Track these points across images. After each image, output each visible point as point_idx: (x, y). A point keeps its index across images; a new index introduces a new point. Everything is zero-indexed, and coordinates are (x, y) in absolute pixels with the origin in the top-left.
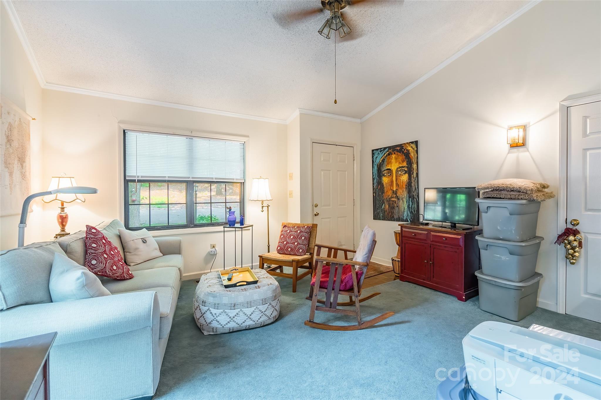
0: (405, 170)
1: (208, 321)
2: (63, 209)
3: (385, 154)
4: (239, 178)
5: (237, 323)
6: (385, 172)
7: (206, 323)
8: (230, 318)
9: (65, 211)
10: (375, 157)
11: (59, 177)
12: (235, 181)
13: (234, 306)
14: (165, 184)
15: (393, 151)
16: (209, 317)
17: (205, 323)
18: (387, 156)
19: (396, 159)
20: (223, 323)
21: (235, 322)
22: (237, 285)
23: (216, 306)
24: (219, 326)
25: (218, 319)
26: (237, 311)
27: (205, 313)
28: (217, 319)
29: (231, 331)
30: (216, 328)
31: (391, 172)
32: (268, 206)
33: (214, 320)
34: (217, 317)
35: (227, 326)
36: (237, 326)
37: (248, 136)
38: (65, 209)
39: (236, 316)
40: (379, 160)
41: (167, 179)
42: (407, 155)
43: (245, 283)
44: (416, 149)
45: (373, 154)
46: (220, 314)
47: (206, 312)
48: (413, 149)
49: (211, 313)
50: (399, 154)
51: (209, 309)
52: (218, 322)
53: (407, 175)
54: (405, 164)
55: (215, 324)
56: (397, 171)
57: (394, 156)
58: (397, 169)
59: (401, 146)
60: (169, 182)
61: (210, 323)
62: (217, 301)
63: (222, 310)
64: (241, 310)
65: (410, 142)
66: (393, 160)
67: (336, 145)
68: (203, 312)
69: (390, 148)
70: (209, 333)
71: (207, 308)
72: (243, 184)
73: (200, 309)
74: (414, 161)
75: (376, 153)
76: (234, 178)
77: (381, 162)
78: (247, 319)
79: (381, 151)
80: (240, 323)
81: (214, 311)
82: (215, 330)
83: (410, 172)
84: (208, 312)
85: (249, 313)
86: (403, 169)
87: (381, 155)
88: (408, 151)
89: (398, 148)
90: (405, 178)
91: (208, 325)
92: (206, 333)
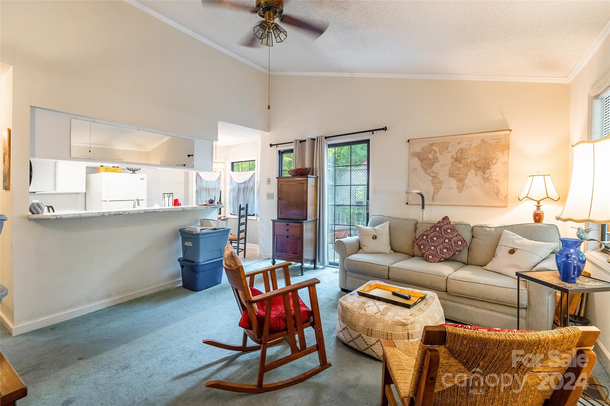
2: (538, 207)
9: (541, 210)
11: (533, 176)
38: (541, 207)
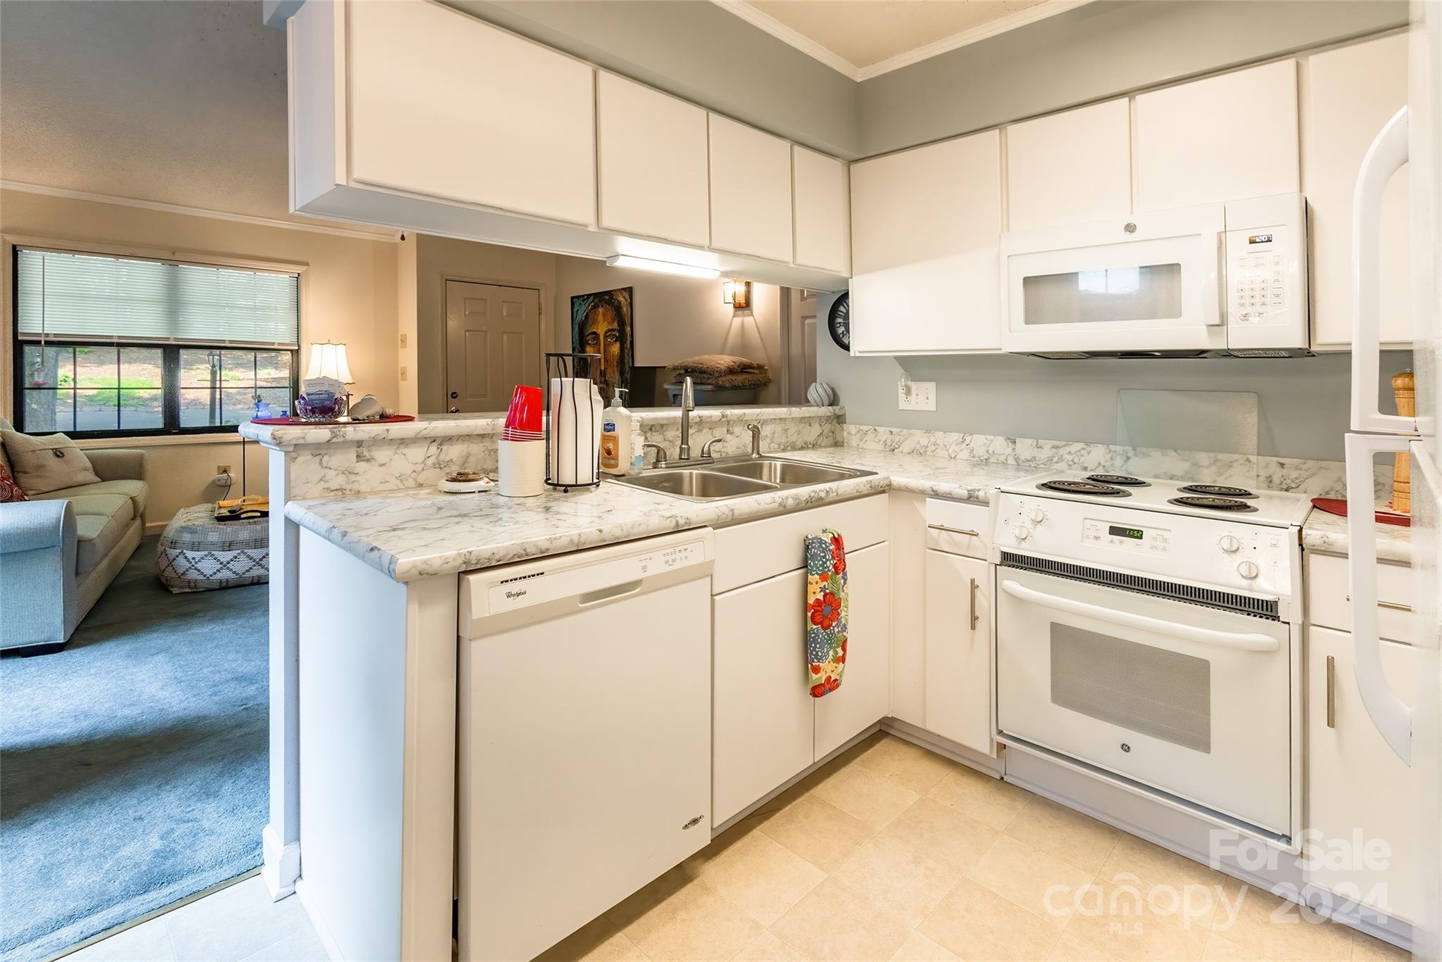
0: (615, 335)
1: (181, 571)
3: (589, 306)
4: (288, 342)
5: (234, 572)
6: (590, 337)
7: (177, 574)
8: (221, 563)
10: (575, 310)
12: (276, 347)
13: (228, 546)
14: (114, 350)
15: (600, 302)
16: (182, 564)
17: (174, 575)
18: (591, 309)
19: (604, 315)
20: (208, 572)
21: (231, 570)
22: (243, 516)
23: (195, 547)
24: (201, 577)
25: (199, 566)
26: (235, 553)
27: (174, 559)
28: (196, 566)
29: (224, 585)
30: (196, 580)
31: (597, 338)
32: (349, 395)
33: (190, 568)
34: (196, 563)
35: (215, 577)
36: (234, 576)
37: (307, 264)
39: (232, 560)
40: (580, 316)
41: (115, 340)
42: (618, 309)
43: (259, 514)
44: (629, 300)
45: (573, 304)
46: (202, 558)
47: (177, 556)
48: (626, 300)
49: (186, 558)
50: (608, 306)
51: (182, 552)
52: (199, 570)
53: (618, 345)
54: (615, 326)
55: (193, 575)
56: (605, 337)
57: (601, 310)
58: (606, 332)
59: (609, 293)
60: (120, 346)
61: (184, 574)
62: (196, 538)
63: (206, 553)
64: (242, 552)
65: (622, 289)
66: (600, 318)
67: (500, 286)
68: (171, 558)
69: (596, 295)
70: (181, 591)
71: (180, 551)
72: (296, 353)
73: (166, 555)
74: (628, 321)
75: (577, 302)
76: (276, 341)
77: (583, 319)
78: (254, 566)
79: (583, 300)
80: (240, 572)
81: (190, 554)
82: (192, 584)
83: (621, 339)
84: (181, 556)
85: (257, 557)
86: (614, 333)
87: (583, 308)
88: (619, 302)
89: (607, 297)
90: (616, 348)
91: (179, 577)
92: (175, 590)
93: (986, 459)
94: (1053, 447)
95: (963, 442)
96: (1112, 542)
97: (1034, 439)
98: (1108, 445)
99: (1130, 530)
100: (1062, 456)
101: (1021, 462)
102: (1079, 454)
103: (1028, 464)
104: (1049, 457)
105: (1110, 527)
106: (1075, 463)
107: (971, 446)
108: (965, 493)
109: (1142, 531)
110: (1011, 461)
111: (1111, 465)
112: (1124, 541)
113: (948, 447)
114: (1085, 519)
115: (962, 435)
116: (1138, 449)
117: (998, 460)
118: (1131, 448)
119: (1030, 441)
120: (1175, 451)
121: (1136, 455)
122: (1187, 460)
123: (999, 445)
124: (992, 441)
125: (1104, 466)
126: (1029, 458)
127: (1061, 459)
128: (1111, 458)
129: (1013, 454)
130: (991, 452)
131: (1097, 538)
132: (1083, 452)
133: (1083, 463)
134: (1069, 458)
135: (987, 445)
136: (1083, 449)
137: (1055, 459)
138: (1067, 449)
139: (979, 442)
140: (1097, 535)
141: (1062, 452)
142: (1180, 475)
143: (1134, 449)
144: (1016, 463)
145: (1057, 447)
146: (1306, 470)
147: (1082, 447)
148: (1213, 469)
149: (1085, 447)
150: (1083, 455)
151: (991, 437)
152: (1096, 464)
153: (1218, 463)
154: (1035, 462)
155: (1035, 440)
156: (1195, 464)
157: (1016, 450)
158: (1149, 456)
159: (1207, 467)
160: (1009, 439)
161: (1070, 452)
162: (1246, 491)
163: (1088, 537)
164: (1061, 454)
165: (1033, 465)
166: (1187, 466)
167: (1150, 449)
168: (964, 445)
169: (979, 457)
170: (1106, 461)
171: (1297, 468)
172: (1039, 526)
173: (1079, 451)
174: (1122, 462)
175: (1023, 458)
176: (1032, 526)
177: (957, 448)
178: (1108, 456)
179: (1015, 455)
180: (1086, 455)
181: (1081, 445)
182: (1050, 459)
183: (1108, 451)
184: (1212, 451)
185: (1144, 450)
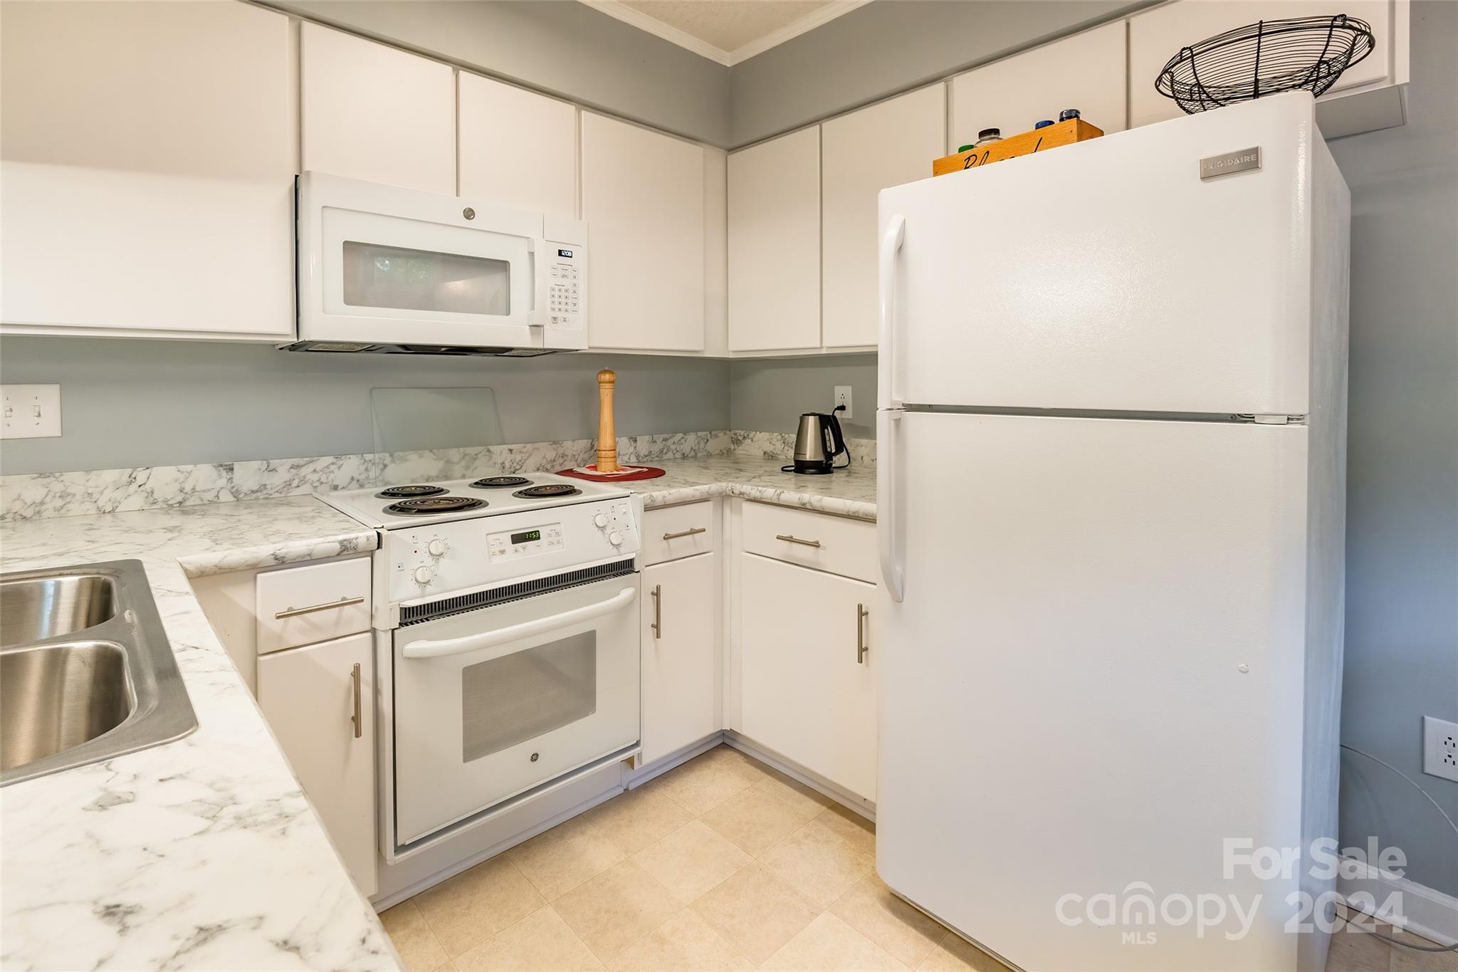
93: (180, 503)
94: (291, 468)
95: (131, 483)
96: (516, 551)
97: (263, 460)
98: (362, 454)
99: (529, 533)
100: (305, 477)
101: (241, 496)
102: (328, 471)
103: (254, 496)
104: (286, 482)
105: (512, 536)
106: (322, 483)
107: (148, 487)
108: (337, 547)
109: (538, 531)
110: (226, 496)
111: (366, 478)
112: (526, 546)
113: (95, 496)
114: (487, 534)
115: (129, 471)
116: (396, 454)
117: (202, 500)
118: (388, 455)
119: (255, 464)
120: (431, 451)
121: (393, 461)
122: (442, 459)
123: (204, 476)
124: (190, 473)
125: (358, 481)
126: (255, 488)
127: (303, 481)
128: (366, 470)
129: (229, 487)
130: (188, 488)
131: (502, 552)
132: (332, 467)
133: (333, 480)
134: (315, 477)
135: (181, 480)
136: (333, 463)
137: (295, 483)
138: (311, 467)
139: (164, 479)
140: (501, 549)
141: (303, 471)
142: (435, 475)
143: (391, 455)
144: (232, 499)
145: (298, 467)
146: (525, 453)
147: (330, 461)
148: (463, 463)
149: (335, 460)
150: (333, 472)
151: (189, 467)
152: (349, 480)
153: (467, 458)
154: (265, 492)
155: (265, 462)
156: (448, 462)
157: (234, 480)
158: (406, 460)
159: (458, 463)
160: (221, 466)
161: (315, 470)
162: (524, 479)
163: (494, 554)
164: (302, 475)
165: (262, 497)
166: (441, 464)
167: (407, 453)
168: (134, 487)
169: (166, 501)
170: (360, 474)
171: (521, 452)
172: (441, 559)
173: (327, 467)
174: (379, 471)
175: (245, 489)
176: (433, 563)
177: (118, 495)
178: (363, 468)
179: (233, 487)
180: (336, 471)
181: (330, 459)
182: (288, 484)
183: (363, 461)
184: (461, 447)
185: (401, 454)
